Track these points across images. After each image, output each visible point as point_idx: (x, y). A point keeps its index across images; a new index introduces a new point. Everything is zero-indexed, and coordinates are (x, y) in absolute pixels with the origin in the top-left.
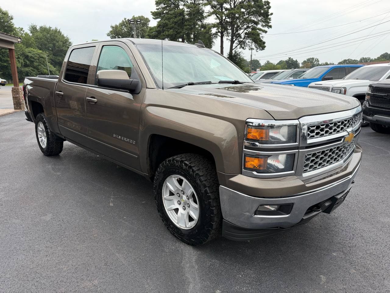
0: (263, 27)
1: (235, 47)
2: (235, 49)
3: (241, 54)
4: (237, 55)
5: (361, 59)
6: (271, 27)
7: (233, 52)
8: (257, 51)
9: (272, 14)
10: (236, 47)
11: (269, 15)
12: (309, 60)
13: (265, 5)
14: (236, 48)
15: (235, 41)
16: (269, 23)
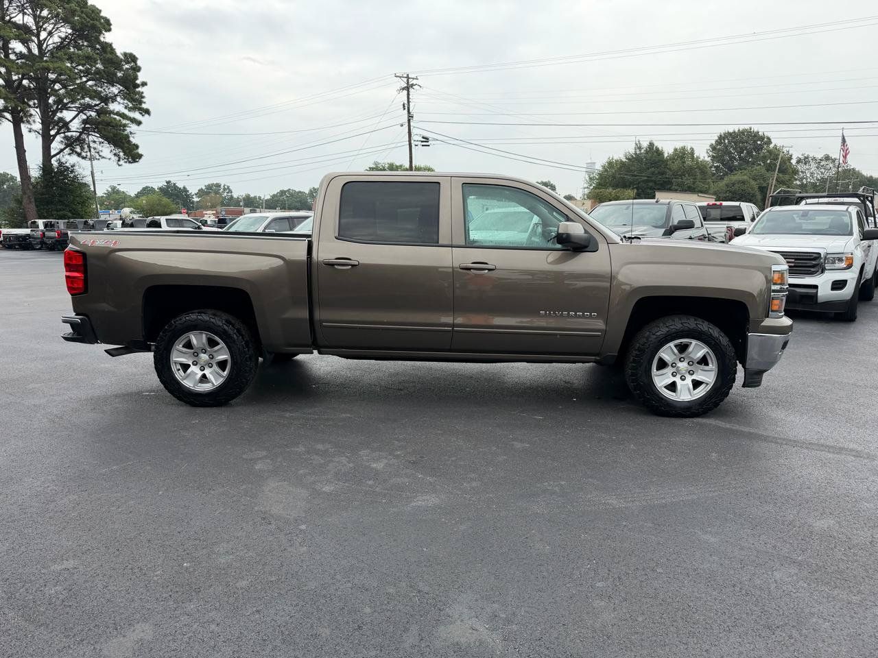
0: (129, 111)
1: (57, 151)
2: (58, 156)
3: (76, 168)
4: (65, 170)
5: (311, 191)
6: (147, 112)
7: (54, 162)
8: (120, 163)
9: (144, 84)
10: (62, 151)
11: (138, 86)
12: (209, 187)
13: (128, 63)
14: (62, 153)
15: (54, 136)
16: (141, 103)
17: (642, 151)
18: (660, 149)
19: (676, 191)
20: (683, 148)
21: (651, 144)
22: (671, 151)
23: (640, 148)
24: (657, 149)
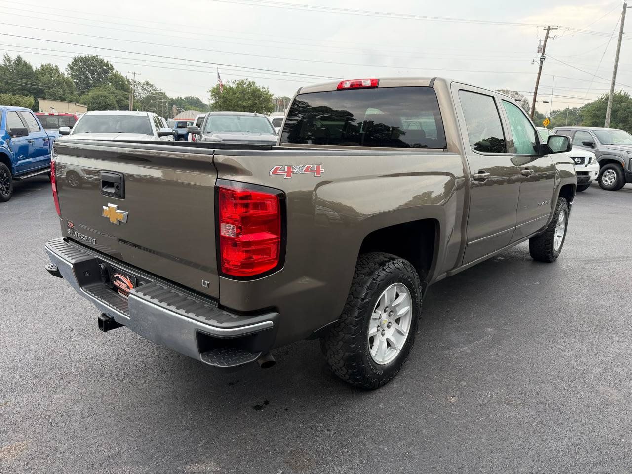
17: (12, 63)
18: (28, 63)
19: (50, 99)
20: (49, 65)
21: (19, 59)
22: (39, 67)
23: (9, 61)
24: (26, 64)
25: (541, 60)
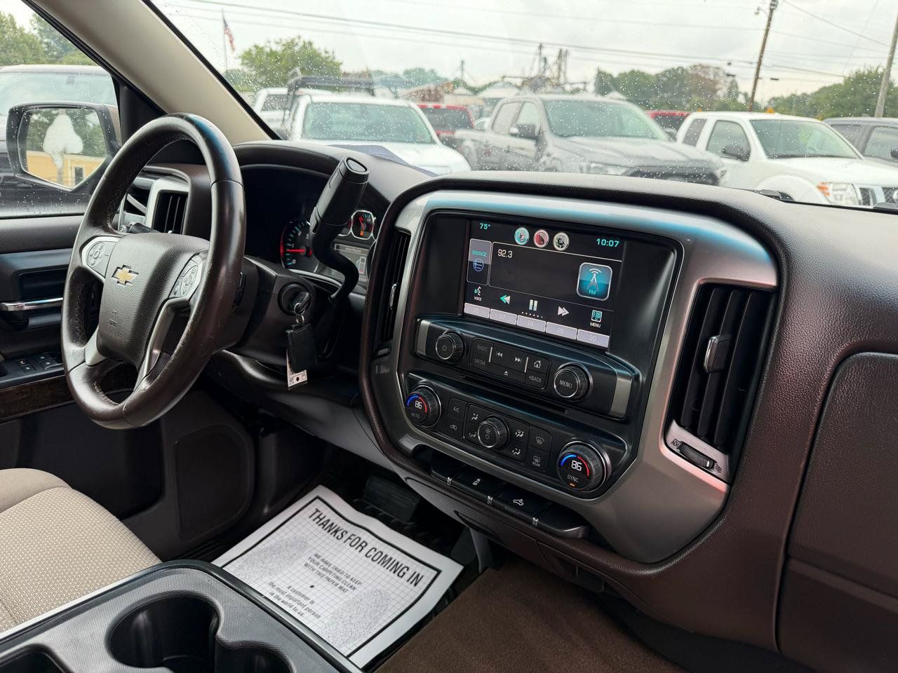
25: (772, 7)
